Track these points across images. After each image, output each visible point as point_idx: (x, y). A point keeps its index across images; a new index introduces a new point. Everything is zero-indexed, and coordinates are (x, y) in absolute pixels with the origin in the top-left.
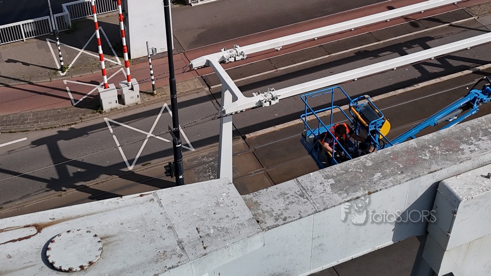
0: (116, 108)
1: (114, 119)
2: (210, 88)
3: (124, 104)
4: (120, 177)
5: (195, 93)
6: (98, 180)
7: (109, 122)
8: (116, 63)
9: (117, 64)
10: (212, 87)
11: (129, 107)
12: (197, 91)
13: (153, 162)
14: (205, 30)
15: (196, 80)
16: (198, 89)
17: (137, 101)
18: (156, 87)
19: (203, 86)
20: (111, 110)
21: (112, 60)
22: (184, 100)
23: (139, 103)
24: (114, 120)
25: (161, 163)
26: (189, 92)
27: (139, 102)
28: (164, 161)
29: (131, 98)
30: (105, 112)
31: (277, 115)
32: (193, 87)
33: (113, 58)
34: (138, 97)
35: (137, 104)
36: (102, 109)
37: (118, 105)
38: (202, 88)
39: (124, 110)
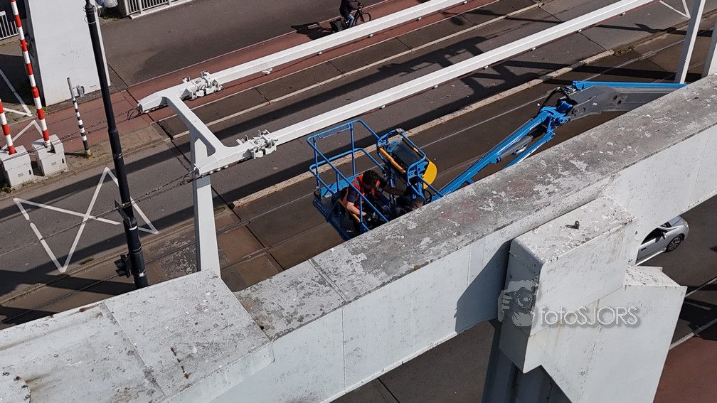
0: (31, 183)
1: (28, 199)
2: (172, 138)
3: (42, 175)
4: (48, 285)
5: (150, 147)
6: (14, 294)
7: (23, 204)
8: (24, 114)
9: (26, 116)
10: (175, 137)
11: (50, 178)
12: (154, 144)
13: (96, 257)
14: (154, 53)
15: (151, 128)
16: (154, 142)
17: (62, 169)
18: (89, 144)
19: (161, 137)
20: (23, 185)
21: (17, 110)
22: (135, 160)
23: (66, 171)
24: (30, 200)
25: (109, 258)
26: (141, 147)
27: (65, 169)
28: (114, 253)
29: (53, 164)
30: (14, 189)
31: (276, 168)
32: (146, 140)
33: (18, 107)
34: (63, 162)
35: (62, 172)
36: (9, 186)
37: (33, 177)
38: (160, 139)
39: (44, 183)
